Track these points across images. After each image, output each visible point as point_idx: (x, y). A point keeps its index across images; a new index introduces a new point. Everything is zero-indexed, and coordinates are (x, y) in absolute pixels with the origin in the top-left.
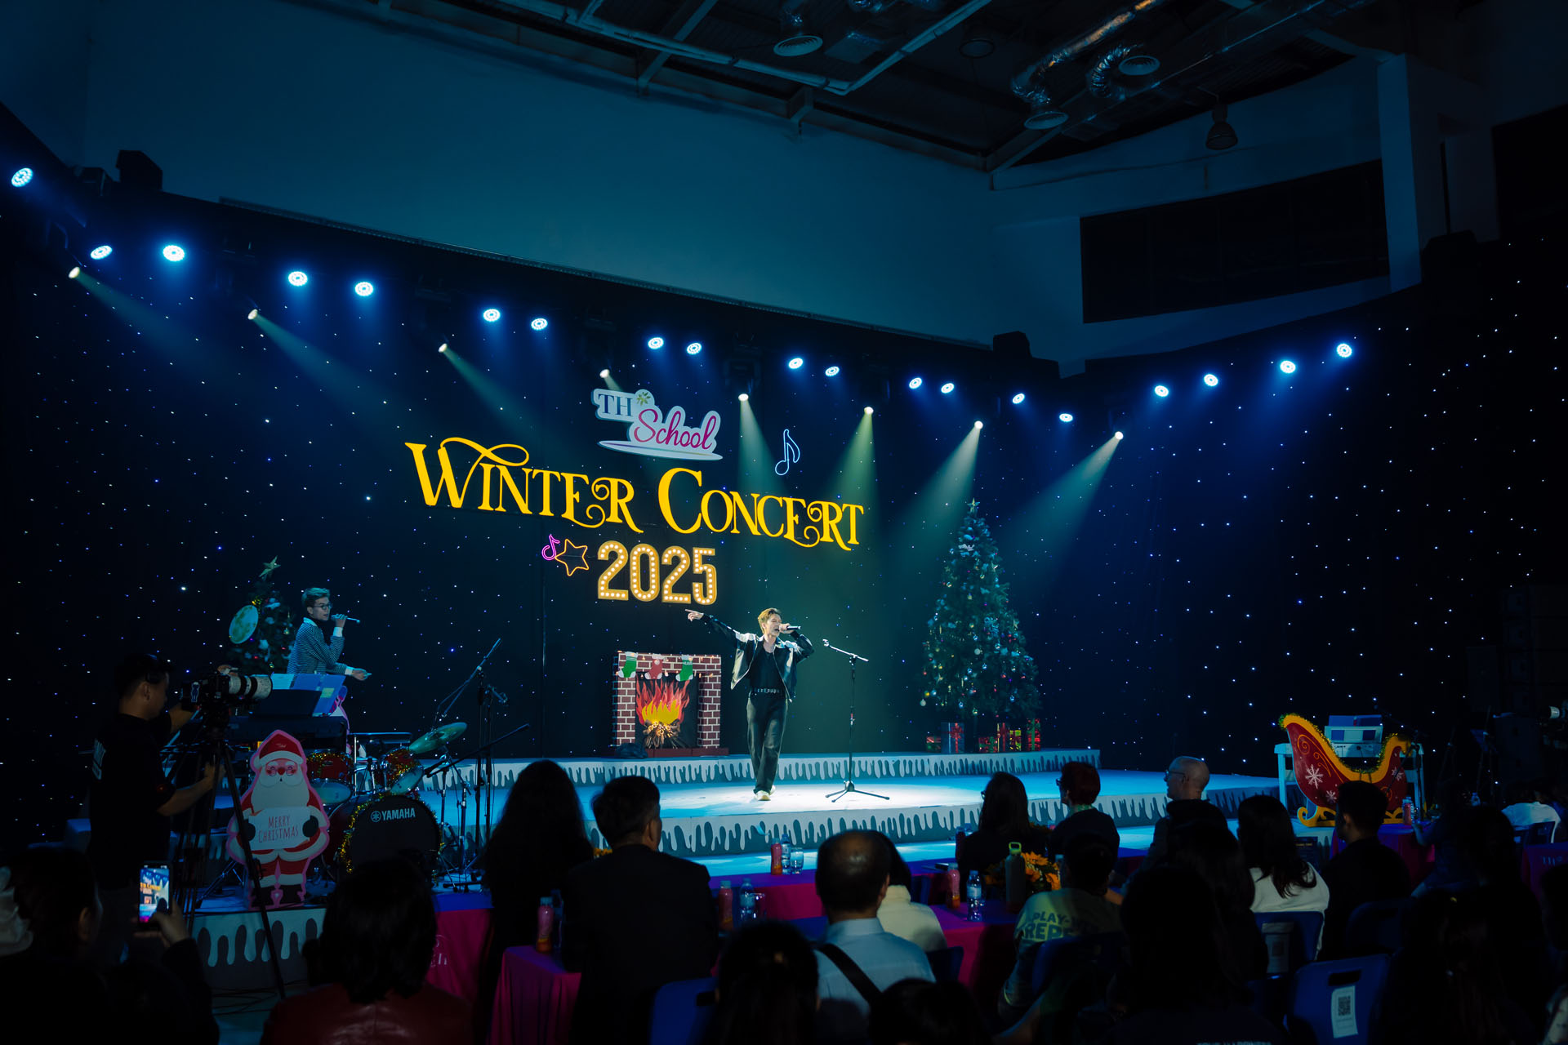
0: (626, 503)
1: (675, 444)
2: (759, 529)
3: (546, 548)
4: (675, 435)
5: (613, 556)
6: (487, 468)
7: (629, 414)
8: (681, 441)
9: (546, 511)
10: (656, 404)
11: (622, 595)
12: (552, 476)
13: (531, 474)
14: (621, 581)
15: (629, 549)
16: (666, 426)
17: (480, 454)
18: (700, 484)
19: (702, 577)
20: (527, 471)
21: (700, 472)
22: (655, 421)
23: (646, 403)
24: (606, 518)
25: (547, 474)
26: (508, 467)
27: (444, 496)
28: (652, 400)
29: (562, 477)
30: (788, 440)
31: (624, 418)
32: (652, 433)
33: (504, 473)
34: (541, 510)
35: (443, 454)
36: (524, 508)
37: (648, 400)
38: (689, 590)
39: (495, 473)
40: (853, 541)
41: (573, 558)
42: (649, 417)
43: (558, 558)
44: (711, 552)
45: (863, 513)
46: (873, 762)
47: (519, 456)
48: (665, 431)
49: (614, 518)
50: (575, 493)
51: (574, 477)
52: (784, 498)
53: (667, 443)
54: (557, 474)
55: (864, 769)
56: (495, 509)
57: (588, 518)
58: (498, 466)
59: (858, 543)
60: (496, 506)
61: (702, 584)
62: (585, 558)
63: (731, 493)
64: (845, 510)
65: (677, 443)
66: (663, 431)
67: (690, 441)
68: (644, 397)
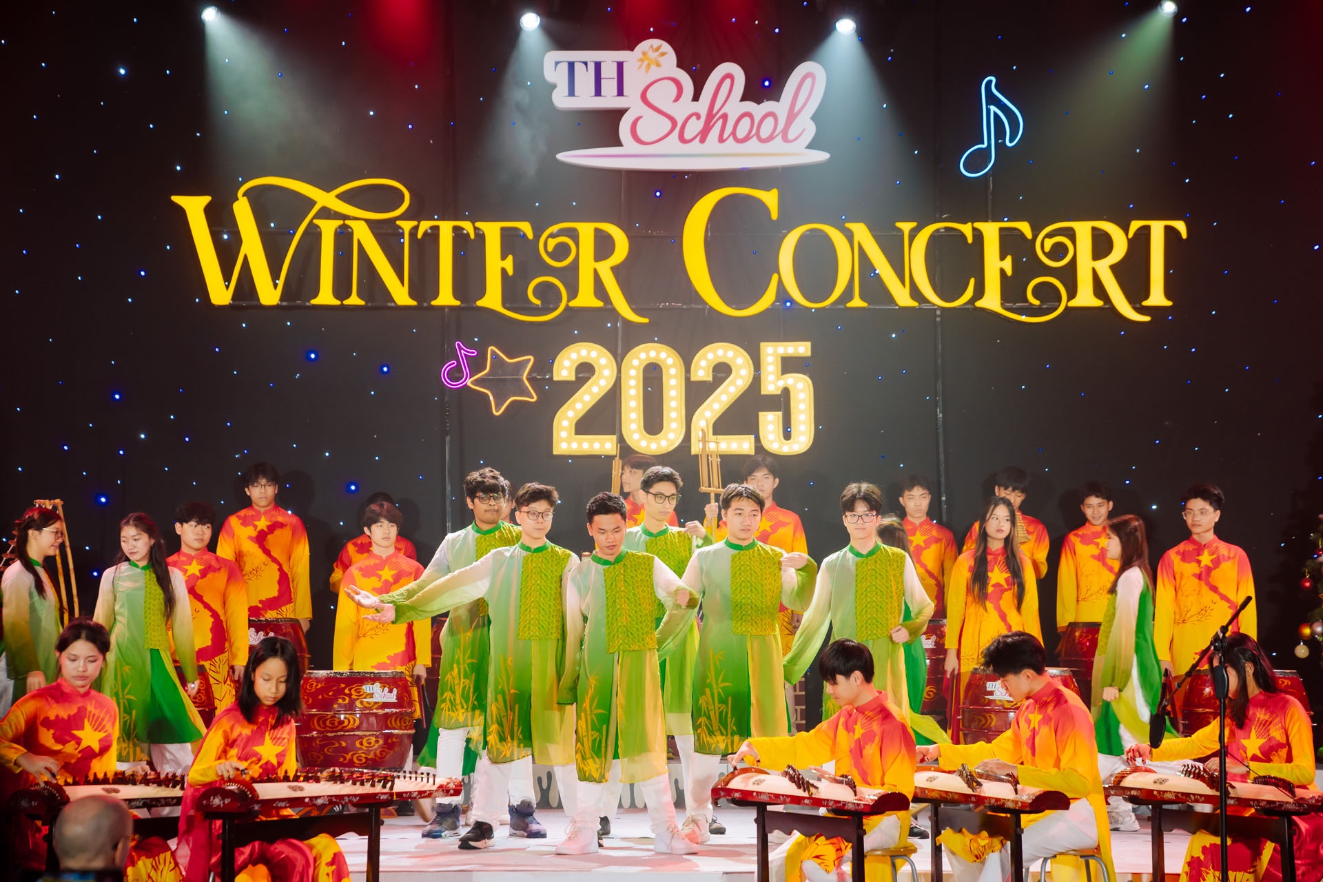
0: (613, 269)
1: (721, 140)
2: (915, 293)
3: (451, 364)
4: (720, 122)
5: (585, 371)
6: (328, 229)
7: (620, 92)
8: (734, 133)
9: (446, 297)
10: (680, 65)
11: (603, 445)
12: (457, 230)
13: (416, 228)
14: (603, 417)
15: (619, 358)
16: (702, 106)
17: (314, 202)
18: (774, 216)
19: (782, 402)
20: (406, 226)
21: (775, 192)
22: (677, 99)
23: (658, 65)
24: (569, 300)
25: (446, 228)
26: (368, 221)
27: (246, 289)
28: (672, 56)
29: (476, 229)
30: (992, 99)
31: (609, 101)
32: (669, 124)
33: (362, 234)
34: (436, 295)
35: (242, 211)
36: (401, 295)
37: (661, 60)
38: (752, 428)
39: (344, 237)
40: (1157, 297)
41: (503, 382)
42: (662, 95)
43: (472, 383)
44: (802, 349)
45: (1184, 236)
47: (388, 199)
48: (698, 117)
49: (586, 298)
50: (503, 258)
51: (503, 229)
52: (977, 225)
53: (702, 141)
54: (467, 226)
56: (346, 302)
57: (532, 303)
58: (347, 222)
59: (1169, 303)
60: (349, 295)
61: (780, 413)
62: (527, 379)
63: (848, 225)
64: (1136, 234)
65: (725, 137)
66: (694, 117)
67: (754, 131)
68: (653, 55)
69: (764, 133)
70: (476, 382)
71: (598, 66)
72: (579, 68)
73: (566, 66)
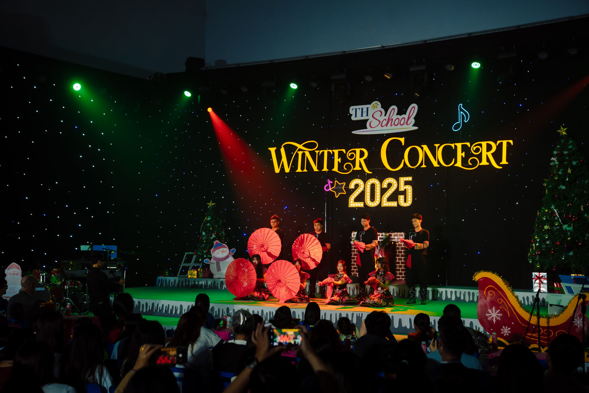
0: (364, 160)
1: (391, 125)
2: (439, 163)
3: (326, 185)
4: (391, 121)
5: (357, 186)
6: (300, 153)
7: (367, 115)
8: (394, 124)
9: (325, 169)
10: (382, 107)
11: (360, 205)
12: (328, 152)
13: (319, 152)
14: (361, 198)
15: (365, 182)
16: (387, 117)
17: (297, 147)
18: (403, 144)
19: (404, 193)
20: (317, 152)
21: (404, 138)
22: (380, 116)
23: (377, 107)
24: (353, 168)
25: (326, 152)
26: (309, 151)
27: (282, 169)
28: (380, 105)
29: (333, 152)
30: (461, 110)
31: (365, 117)
32: (379, 122)
33: (308, 155)
34: (323, 168)
35: (283, 150)
36: (315, 169)
37: (377, 106)
38: (396, 200)
39: (304, 155)
40: (504, 162)
41: (338, 189)
42: (377, 115)
44: (410, 179)
45: (512, 144)
46: (465, 292)
47: (313, 145)
48: (386, 120)
49: (357, 168)
50: (339, 158)
51: (339, 151)
52: (456, 144)
53: (386, 126)
54: (331, 151)
55: (458, 296)
56: (303, 171)
57: (345, 169)
58: (304, 152)
59: (507, 163)
60: (304, 169)
61: (404, 196)
62: (344, 188)
63: (422, 146)
64: (499, 144)
65: (392, 124)
66: (385, 120)
67: (399, 123)
68: (375, 105)
69: (402, 123)
70: (332, 190)
71: (362, 109)
72: (358, 110)
73: (355, 109)
